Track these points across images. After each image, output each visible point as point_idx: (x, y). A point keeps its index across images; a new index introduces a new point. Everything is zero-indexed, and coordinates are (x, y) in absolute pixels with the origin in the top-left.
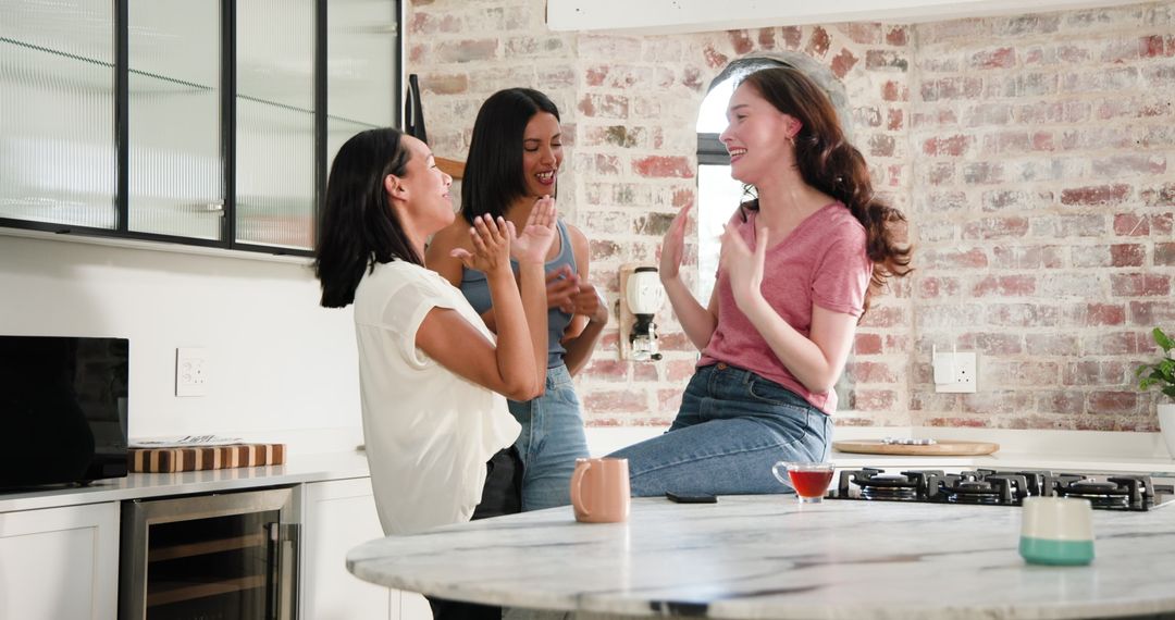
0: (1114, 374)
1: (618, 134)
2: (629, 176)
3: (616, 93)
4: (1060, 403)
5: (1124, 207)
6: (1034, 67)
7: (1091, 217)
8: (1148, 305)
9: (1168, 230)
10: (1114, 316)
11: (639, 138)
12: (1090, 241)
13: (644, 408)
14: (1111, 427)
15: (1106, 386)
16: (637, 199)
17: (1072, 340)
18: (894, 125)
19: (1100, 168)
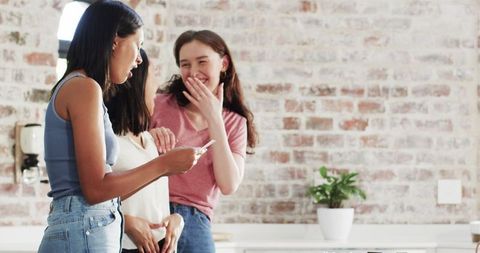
0: (284, 192)
1: (16, 36)
2: (23, 65)
3: (15, 10)
4: (253, 208)
5: (291, 96)
6: (241, 12)
7: (272, 101)
8: (302, 153)
9: (313, 110)
10: (284, 158)
11: (27, 40)
12: (271, 115)
13: (27, 214)
14: (281, 222)
15: (279, 198)
16: (27, 79)
17: (261, 172)
18: (160, 40)
19: (278, 73)
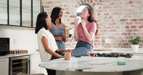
0: (126, 41)
1: (67, 13)
2: (69, 18)
3: (67, 8)
4: (120, 45)
5: (127, 21)
6: (117, 5)
7: (123, 23)
8: (130, 33)
9: (132, 24)
10: (126, 34)
11: (70, 13)
12: (123, 26)
13: (71, 46)
14: (125, 47)
15: (125, 42)
16: (70, 20)
17: (121, 37)
18: (100, 12)
19: (124, 17)
